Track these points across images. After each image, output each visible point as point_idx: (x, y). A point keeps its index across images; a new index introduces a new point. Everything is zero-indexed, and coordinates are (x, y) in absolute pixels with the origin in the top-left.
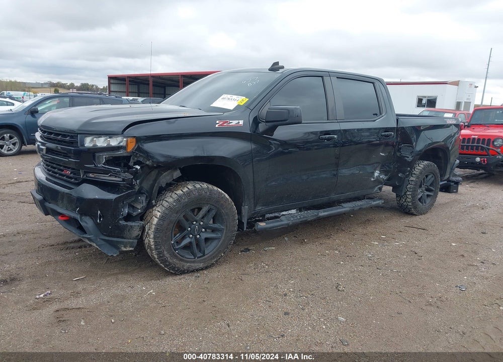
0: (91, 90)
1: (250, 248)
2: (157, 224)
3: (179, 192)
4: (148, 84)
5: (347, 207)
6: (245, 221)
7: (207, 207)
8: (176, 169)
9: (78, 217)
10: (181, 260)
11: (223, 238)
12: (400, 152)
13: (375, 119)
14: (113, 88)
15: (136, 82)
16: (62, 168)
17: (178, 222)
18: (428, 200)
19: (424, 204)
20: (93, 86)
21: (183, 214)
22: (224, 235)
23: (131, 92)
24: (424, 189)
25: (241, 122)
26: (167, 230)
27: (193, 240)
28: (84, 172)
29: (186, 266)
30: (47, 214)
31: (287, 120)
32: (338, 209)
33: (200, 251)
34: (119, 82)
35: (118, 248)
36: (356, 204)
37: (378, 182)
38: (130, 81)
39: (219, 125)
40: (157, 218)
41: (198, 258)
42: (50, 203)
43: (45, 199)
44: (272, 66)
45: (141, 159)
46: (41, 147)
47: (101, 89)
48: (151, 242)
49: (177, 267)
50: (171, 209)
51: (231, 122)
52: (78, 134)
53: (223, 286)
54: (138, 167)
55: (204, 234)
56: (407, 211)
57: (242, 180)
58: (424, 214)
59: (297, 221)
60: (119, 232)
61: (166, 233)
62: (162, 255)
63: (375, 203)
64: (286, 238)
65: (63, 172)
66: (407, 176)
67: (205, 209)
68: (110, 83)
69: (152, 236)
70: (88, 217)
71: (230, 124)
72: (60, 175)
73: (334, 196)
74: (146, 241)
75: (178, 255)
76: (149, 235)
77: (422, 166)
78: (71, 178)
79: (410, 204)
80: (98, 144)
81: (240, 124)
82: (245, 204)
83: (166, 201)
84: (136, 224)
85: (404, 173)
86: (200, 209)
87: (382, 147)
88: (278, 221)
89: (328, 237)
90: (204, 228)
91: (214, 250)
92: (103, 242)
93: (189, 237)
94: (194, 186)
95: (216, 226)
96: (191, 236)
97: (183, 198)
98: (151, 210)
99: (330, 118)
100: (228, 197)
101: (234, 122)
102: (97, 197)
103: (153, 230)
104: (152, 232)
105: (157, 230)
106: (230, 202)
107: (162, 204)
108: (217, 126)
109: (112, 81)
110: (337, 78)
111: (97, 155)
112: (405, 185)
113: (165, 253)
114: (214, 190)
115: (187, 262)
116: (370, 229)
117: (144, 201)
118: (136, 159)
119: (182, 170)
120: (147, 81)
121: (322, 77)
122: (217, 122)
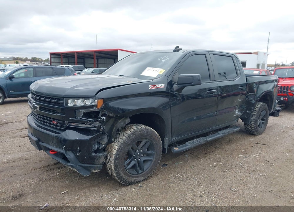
0: (38, 61)
1: (167, 164)
2: (116, 154)
3: (128, 132)
4: (75, 57)
5: (221, 134)
6: (166, 147)
7: (145, 140)
8: (126, 118)
9: (64, 152)
10: (131, 176)
11: (154, 160)
12: (248, 98)
13: (235, 79)
14: (53, 60)
15: (66, 56)
16: (51, 119)
17: (128, 151)
18: (263, 126)
19: (261, 128)
20: (39, 59)
21: (131, 146)
22: (155, 158)
23: (64, 62)
24: (260, 119)
25: (163, 85)
26: (122, 157)
27: (137, 162)
28: (68, 122)
29: (134, 179)
30: (40, 149)
31: (192, 83)
32: (216, 135)
33: (141, 169)
34: (56, 56)
35: (90, 171)
36: (226, 131)
37: (237, 117)
38: (63, 56)
39: (151, 88)
40: (116, 150)
41: (140, 174)
42: (43, 143)
43: (39, 140)
44: (175, 49)
45: (107, 113)
46: (36, 106)
47: (44, 61)
48: (112, 166)
49: (128, 181)
50: (125, 143)
51: (157, 85)
52: (64, 98)
53: (159, 192)
54: (105, 118)
55: (142, 158)
56: (252, 133)
57: (165, 122)
58: (261, 134)
59: (196, 145)
60: (92, 160)
61: (121, 160)
62: (119, 174)
63: (235, 130)
64: (186, 155)
65: (52, 122)
66: (252, 112)
67: (143, 142)
68: (51, 57)
69: (113, 162)
70: (70, 152)
71: (157, 87)
72: (49, 123)
73: (214, 128)
74: (108, 165)
75: (128, 173)
76: (111, 162)
77: (260, 106)
78: (58, 126)
79: (254, 129)
80: (77, 104)
81: (163, 86)
82: (166, 137)
83: (121, 138)
84: (102, 155)
85: (250, 111)
86: (141, 142)
87: (240, 96)
88: (185, 146)
89: (212, 153)
90: (142, 154)
91: (149, 168)
92: (81, 168)
93: (134, 160)
94: (137, 127)
95: (150, 152)
96: (135, 160)
97: (132, 136)
98: (111, 145)
99: (211, 79)
100: (157, 133)
101: (159, 86)
102: (77, 139)
103: (113, 158)
104: (113, 159)
105: (116, 158)
106: (158, 137)
107: (118, 141)
108: (150, 88)
109: (52, 56)
110: (213, 55)
111: (77, 111)
112: (251, 117)
113: (121, 172)
114: (149, 129)
115: (134, 177)
116: (234, 146)
117: (106, 139)
118: (103, 112)
119: (130, 118)
120: (73, 55)
121: (205, 54)
122: (150, 86)
